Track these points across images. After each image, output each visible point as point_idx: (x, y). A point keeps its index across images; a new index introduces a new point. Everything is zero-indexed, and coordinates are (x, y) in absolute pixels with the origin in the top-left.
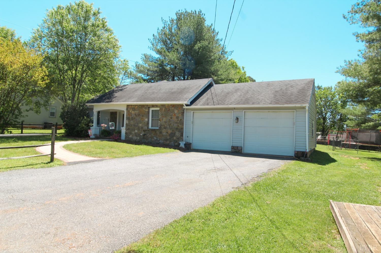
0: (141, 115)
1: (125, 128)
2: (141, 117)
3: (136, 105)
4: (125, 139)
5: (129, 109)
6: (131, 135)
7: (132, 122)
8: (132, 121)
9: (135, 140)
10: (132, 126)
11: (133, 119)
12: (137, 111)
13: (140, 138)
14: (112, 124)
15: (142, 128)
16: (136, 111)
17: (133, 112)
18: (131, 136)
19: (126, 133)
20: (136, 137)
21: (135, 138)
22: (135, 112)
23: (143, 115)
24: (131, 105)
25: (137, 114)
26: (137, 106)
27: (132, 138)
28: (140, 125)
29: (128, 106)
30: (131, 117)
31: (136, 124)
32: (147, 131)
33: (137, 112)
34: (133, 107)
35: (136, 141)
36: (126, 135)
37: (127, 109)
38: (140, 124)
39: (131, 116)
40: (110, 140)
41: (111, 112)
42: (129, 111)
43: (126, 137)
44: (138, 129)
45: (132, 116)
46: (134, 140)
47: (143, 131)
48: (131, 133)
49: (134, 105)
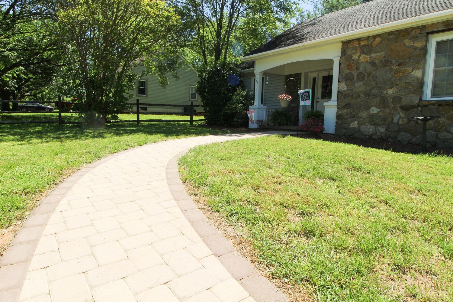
0: (394, 61)
1: (336, 103)
2: (395, 68)
3: (375, 37)
4: (336, 130)
5: (349, 52)
6: (356, 122)
7: (360, 87)
8: (361, 83)
9: (370, 136)
10: (360, 96)
11: (361, 77)
12: (378, 54)
13: (386, 130)
14: (305, 92)
15: (397, 99)
16: (376, 52)
17: (364, 58)
18: (354, 125)
19: (339, 117)
20: (373, 127)
21: (369, 129)
22: (373, 55)
23: (401, 61)
24: (359, 40)
25: (377, 62)
26: (378, 39)
27: (359, 130)
28: (390, 92)
29: (346, 44)
30: (355, 73)
31: (374, 91)
32: (420, 108)
33: (377, 56)
34: (363, 43)
35: (374, 137)
36: (340, 122)
37: (343, 53)
38: (391, 88)
39: (357, 69)
40: (299, 133)
41: (286, 75)
42: (352, 57)
43: (338, 126)
44: (383, 103)
45: (361, 69)
46: (366, 135)
47: (399, 109)
48: (354, 117)
49: (369, 37)
